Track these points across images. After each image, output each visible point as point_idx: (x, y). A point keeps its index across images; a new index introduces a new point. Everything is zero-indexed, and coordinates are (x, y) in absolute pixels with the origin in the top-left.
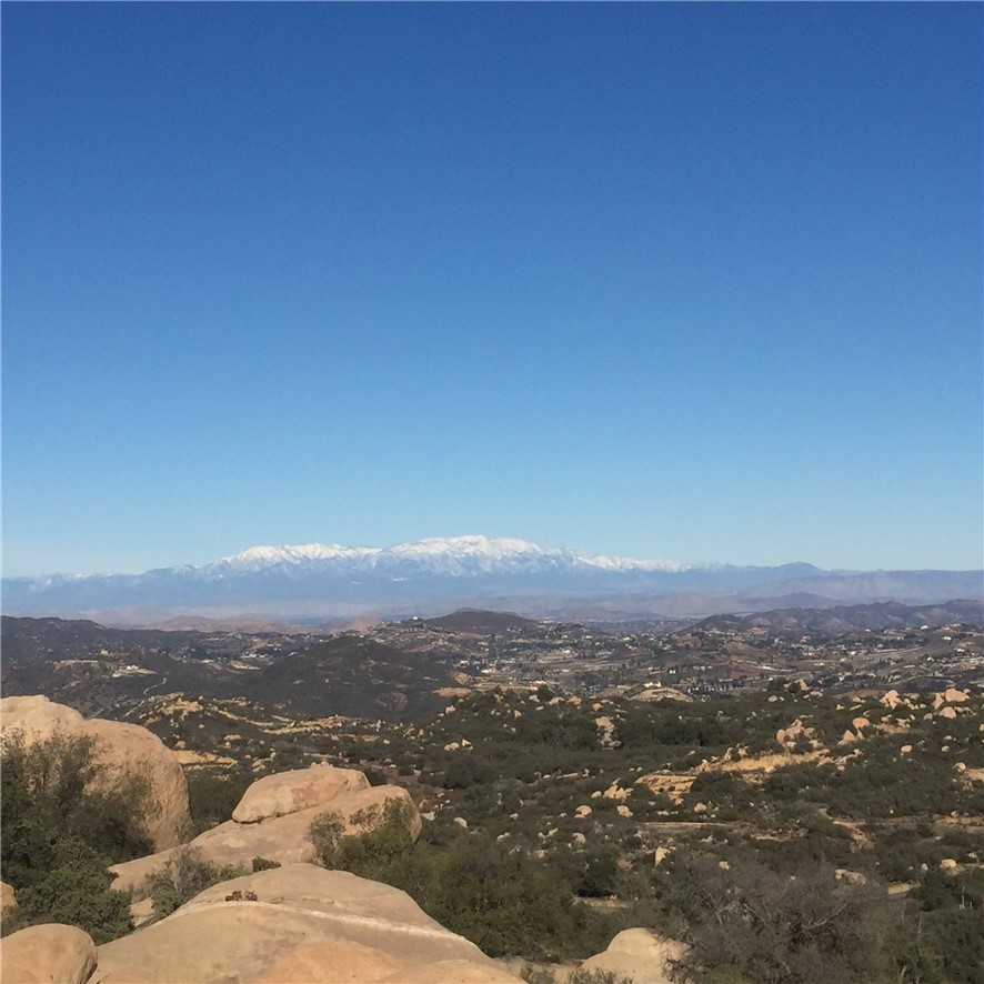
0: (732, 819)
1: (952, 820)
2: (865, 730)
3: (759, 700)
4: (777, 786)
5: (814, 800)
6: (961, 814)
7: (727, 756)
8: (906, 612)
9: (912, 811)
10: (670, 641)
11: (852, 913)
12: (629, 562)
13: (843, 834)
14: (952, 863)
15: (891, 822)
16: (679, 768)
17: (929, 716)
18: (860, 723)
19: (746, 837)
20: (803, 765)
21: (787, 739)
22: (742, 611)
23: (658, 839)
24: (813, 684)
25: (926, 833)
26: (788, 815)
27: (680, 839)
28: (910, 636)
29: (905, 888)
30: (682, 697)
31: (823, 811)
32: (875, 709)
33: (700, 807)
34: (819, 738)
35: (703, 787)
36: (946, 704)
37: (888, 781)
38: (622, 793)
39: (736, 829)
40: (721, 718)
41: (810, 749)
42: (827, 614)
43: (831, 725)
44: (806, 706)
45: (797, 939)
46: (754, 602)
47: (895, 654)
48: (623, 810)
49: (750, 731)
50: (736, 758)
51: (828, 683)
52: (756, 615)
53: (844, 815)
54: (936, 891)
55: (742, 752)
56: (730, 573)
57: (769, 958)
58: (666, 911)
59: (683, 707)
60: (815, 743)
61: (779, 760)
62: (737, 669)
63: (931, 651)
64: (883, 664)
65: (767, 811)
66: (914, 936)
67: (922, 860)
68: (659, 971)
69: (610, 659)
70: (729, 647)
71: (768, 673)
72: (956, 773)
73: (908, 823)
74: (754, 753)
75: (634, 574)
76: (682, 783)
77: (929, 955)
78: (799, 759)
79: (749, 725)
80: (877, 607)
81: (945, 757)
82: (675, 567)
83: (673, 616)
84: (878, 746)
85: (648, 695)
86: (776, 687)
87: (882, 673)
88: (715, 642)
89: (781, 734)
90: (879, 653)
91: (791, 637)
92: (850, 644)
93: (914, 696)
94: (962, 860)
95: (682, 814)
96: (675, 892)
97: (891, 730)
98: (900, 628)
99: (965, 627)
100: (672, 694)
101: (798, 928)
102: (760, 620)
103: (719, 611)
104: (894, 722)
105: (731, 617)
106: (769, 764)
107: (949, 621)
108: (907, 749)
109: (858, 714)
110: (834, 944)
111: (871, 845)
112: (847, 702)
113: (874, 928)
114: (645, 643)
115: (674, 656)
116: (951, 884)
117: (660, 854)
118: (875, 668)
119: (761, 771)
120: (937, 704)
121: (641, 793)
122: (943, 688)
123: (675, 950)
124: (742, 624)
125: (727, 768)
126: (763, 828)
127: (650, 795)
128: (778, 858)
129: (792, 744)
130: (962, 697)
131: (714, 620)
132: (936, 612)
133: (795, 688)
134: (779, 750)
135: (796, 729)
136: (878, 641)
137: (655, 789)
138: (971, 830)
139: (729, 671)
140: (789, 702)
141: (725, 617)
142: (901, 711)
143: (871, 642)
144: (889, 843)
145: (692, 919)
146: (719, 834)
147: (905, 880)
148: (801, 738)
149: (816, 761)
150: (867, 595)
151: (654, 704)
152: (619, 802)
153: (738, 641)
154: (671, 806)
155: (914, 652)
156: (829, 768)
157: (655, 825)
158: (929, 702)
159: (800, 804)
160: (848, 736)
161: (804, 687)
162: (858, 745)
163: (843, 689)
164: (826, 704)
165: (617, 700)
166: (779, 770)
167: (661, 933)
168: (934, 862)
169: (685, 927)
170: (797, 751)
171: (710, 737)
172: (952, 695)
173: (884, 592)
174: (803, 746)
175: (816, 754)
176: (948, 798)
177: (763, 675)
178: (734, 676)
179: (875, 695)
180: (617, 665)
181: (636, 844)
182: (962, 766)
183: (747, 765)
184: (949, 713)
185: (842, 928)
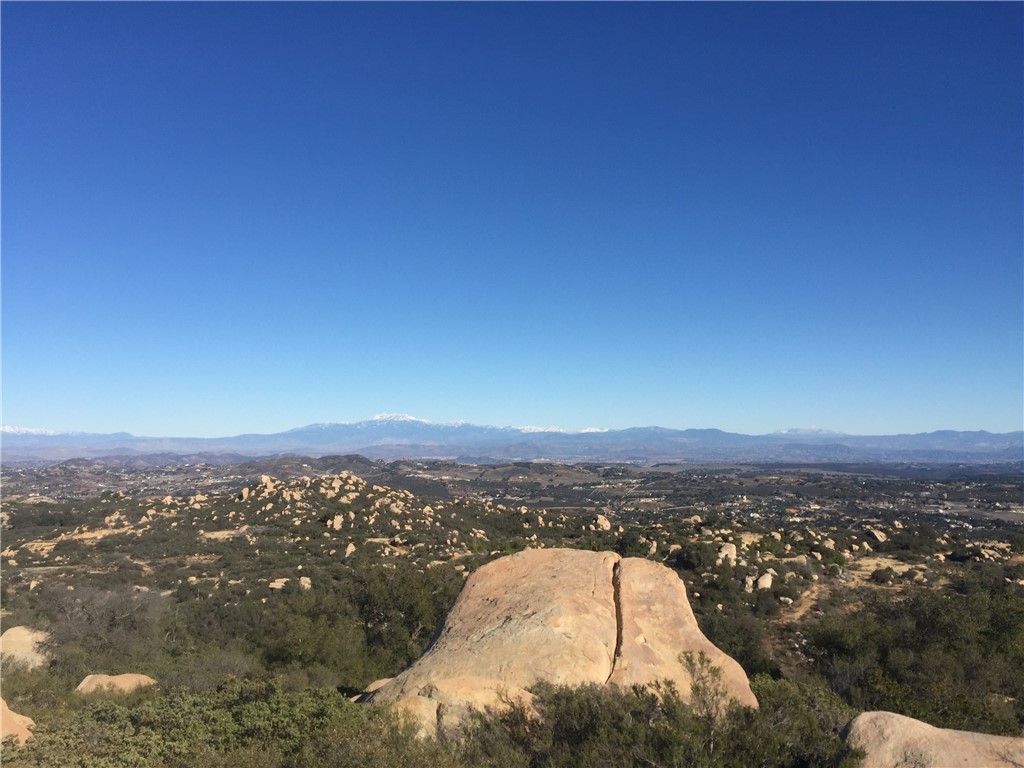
0: (78, 564)
1: (195, 558)
2: (153, 516)
3: (96, 502)
4: (103, 546)
5: (124, 552)
6: (200, 554)
7: (76, 531)
8: (178, 458)
9: (176, 554)
10: (46, 471)
11: (143, 609)
12: (24, 430)
13: (139, 568)
14: (194, 578)
15: (164, 560)
16: (47, 539)
17: (187, 508)
18: (151, 512)
19: (85, 573)
20: (118, 534)
21: (111, 521)
22: (89, 456)
23: (32, 576)
24: (127, 493)
25: (182, 564)
26: (107, 561)
27: (45, 575)
28: (179, 469)
29: (170, 592)
30: (52, 501)
31: (128, 557)
32: (159, 505)
33: (58, 558)
34: (129, 520)
35: (61, 548)
36: (196, 502)
37: (164, 541)
38: (12, 553)
39: (78, 568)
40: (74, 511)
41: (123, 526)
42: (136, 458)
43: (135, 513)
44: (122, 504)
45: (113, 624)
46: (95, 452)
47: (171, 478)
48: (12, 562)
49: (90, 518)
50: (81, 532)
51: (135, 493)
52: (96, 459)
53: (139, 558)
54: (184, 594)
55: (85, 529)
56: (84, 437)
57: (96, 636)
58: (37, 615)
59: (52, 506)
60: (126, 523)
61: (106, 532)
62: (84, 486)
63: (190, 477)
64: (164, 483)
65: (97, 558)
66: (174, 616)
67: (178, 578)
68: (31, 648)
69: (9, 481)
70: (81, 475)
71: (103, 488)
72: (198, 535)
73: (173, 560)
74: (92, 529)
75: (27, 436)
76: (48, 547)
77: (180, 624)
78: (116, 531)
79: (90, 515)
80: (163, 455)
81: (194, 528)
82: (51, 433)
83: (48, 458)
84: (160, 523)
85: (30, 500)
86: (106, 495)
87: (164, 488)
88: (73, 472)
89: (107, 519)
90: (163, 478)
91: (116, 470)
92: (147, 473)
93: (180, 498)
94: (199, 576)
95: (47, 562)
96: (43, 604)
97: (167, 515)
98: (174, 466)
99: (207, 465)
100: (46, 499)
101: (114, 619)
102: (99, 461)
103: (76, 456)
104: (169, 511)
105: (83, 459)
106: (100, 534)
107: (200, 462)
108: (175, 524)
109: (150, 508)
110: (131, 625)
111: (152, 573)
112: (145, 502)
113: (154, 616)
114: (31, 472)
115: (49, 480)
116: (193, 589)
117: (33, 585)
118: (160, 485)
119: (95, 538)
120: (191, 502)
121: (26, 552)
122: (194, 494)
123: (41, 636)
124: (89, 463)
125: (76, 537)
126: (94, 567)
127: (30, 554)
128: (104, 583)
129: (113, 524)
130: (204, 498)
131: (72, 461)
132: (193, 458)
133: (117, 496)
134: (106, 527)
135: (116, 516)
136: (163, 472)
137: (32, 550)
138: (204, 562)
139: (80, 487)
140: (112, 502)
141: (79, 459)
142: (173, 506)
143: (159, 472)
144: (162, 571)
145: (53, 619)
146: (69, 572)
147: (169, 589)
148: (119, 520)
149: (126, 532)
150: (158, 449)
151: (35, 505)
152: (10, 558)
153: (85, 471)
154: (41, 558)
155: (181, 477)
156: (133, 535)
157: (30, 569)
158: (187, 501)
159: (116, 554)
160: (144, 519)
161: (121, 495)
162: (149, 523)
163: (142, 496)
164: (133, 503)
165: (12, 503)
166: (105, 537)
167: (33, 628)
168: (185, 579)
169: (46, 623)
170: (115, 527)
171: (66, 521)
172: (199, 497)
173: (167, 448)
174: (119, 524)
175: (126, 529)
176: (194, 547)
177: (99, 489)
178: (83, 489)
179: (159, 497)
180: (12, 485)
181: (19, 579)
182: (202, 532)
183: (87, 535)
184: (197, 506)
185: (137, 617)
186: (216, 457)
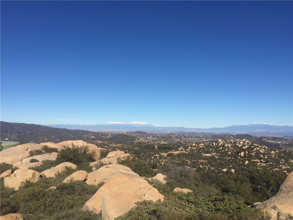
0: (172, 159)
1: (201, 161)
2: (190, 149)
3: (176, 144)
4: (178, 155)
5: (183, 157)
6: (203, 160)
7: (172, 151)
8: (196, 134)
9: (196, 159)
10: (165, 136)
11: (189, 172)
12: (160, 126)
13: (187, 162)
14: (201, 166)
15: (193, 160)
16: (166, 152)
17: (199, 147)
18: (190, 148)
19: (174, 162)
20: (182, 153)
21: (180, 149)
22: (174, 133)
23: (162, 161)
24: (184, 142)
25: (198, 162)
26: (179, 159)
27: (165, 161)
28: (196, 137)
29: (195, 169)
30: (166, 143)
31: (184, 159)
32: (192, 146)
33: (168, 158)
34: (184, 149)
35: (169, 155)
36: (201, 146)
37: (193, 155)
38: (158, 155)
39: (173, 161)
40: (171, 146)
41: (183, 151)
42: (186, 133)
43: (186, 148)
44: (182, 145)
45: (181, 175)
46: (176, 131)
47: (194, 139)
48: (158, 158)
49: (175, 148)
50: (173, 151)
51: (185, 142)
52: (176, 133)
53: (187, 159)
54: (199, 170)
55: (174, 151)
56: (173, 128)
57: (177, 178)
58: (164, 171)
59: (166, 145)
60: (184, 150)
61: (179, 152)
62: (174, 140)
63: (199, 139)
64: (193, 140)
65: (177, 158)
66: (196, 175)
67: (197, 165)
68: (163, 179)
69: (157, 138)
70: (172, 137)
71: (178, 141)
72: (202, 154)
73: (195, 161)
74: (175, 151)
75: (160, 127)
76: (166, 154)
77: (198, 178)
78: (181, 152)
79: (174, 147)
80: (192, 133)
81: (201, 152)
82: (166, 127)
83: (165, 133)
84: (192, 151)
85: (162, 143)
86: (179, 142)
87: (193, 141)
88: (171, 136)
89: (179, 149)
90: (192, 139)
91: (181, 136)
92: (188, 137)
93: (197, 144)
94: (202, 166)
95: (166, 158)
96: (165, 169)
97: (194, 149)
98: (195, 136)
99: (203, 136)
100: (165, 143)
101: (181, 174)
102: (177, 134)
103: (171, 133)
104: (194, 148)
105: (173, 133)
106: (177, 152)
107: (202, 135)
108: (196, 151)
109: (189, 146)
110: (186, 176)
111: (190, 163)
112: (188, 145)
113: (191, 174)
114: (161, 136)
115: (165, 138)
116: (201, 169)
117: (163, 163)
118: (192, 141)
119: (176, 153)
120: (200, 146)
121: (161, 155)
122: (201, 143)
123: (165, 176)
124: (174, 134)
125: (172, 153)
126: (176, 161)
127: (162, 156)
128: (179, 165)
129: (181, 150)
130: (203, 145)
131: (171, 134)
132: (200, 134)
133: (181, 143)
134: (179, 151)
135: (181, 148)
136: (192, 137)
137: (162, 155)
138: (204, 162)
139: (172, 140)
140: (180, 145)
141: (172, 133)
142: (195, 146)
143: (191, 137)
144: (193, 163)
145: (168, 173)
146: (171, 161)
147: (195, 168)
148: (182, 149)
149: (184, 152)
150: (191, 131)
151: (163, 144)
152: (157, 157)
153: (173, 136)
154: (164, 157)
155: (197, 139)
156: (185, 153)
157: (162, 160)
158: (199, 145)
159: (181, 158)
160: (188, 149)
161: (182, 143)
162: (189, 150)
163: (187, 143)
164: (185, 145)
165: (158, 143)
166: (179, 153)
167: (163, 174)
168: (199, 166)
169: (166, 173)
170: (181, 151)
171: (170, 149)
172: (202, 144)
173: (193, 131)
174: (182, 150)
175: (184, 151)
176: (201, 158)
177: (177, 141)
178: (173, 141)
179: (191, 144)
180: (158, 139)
181: (160, 162)
182: (203, 154)
183: (174, 152)
184: (201, 147)
185: (187, 174)
186: (206, 134)
